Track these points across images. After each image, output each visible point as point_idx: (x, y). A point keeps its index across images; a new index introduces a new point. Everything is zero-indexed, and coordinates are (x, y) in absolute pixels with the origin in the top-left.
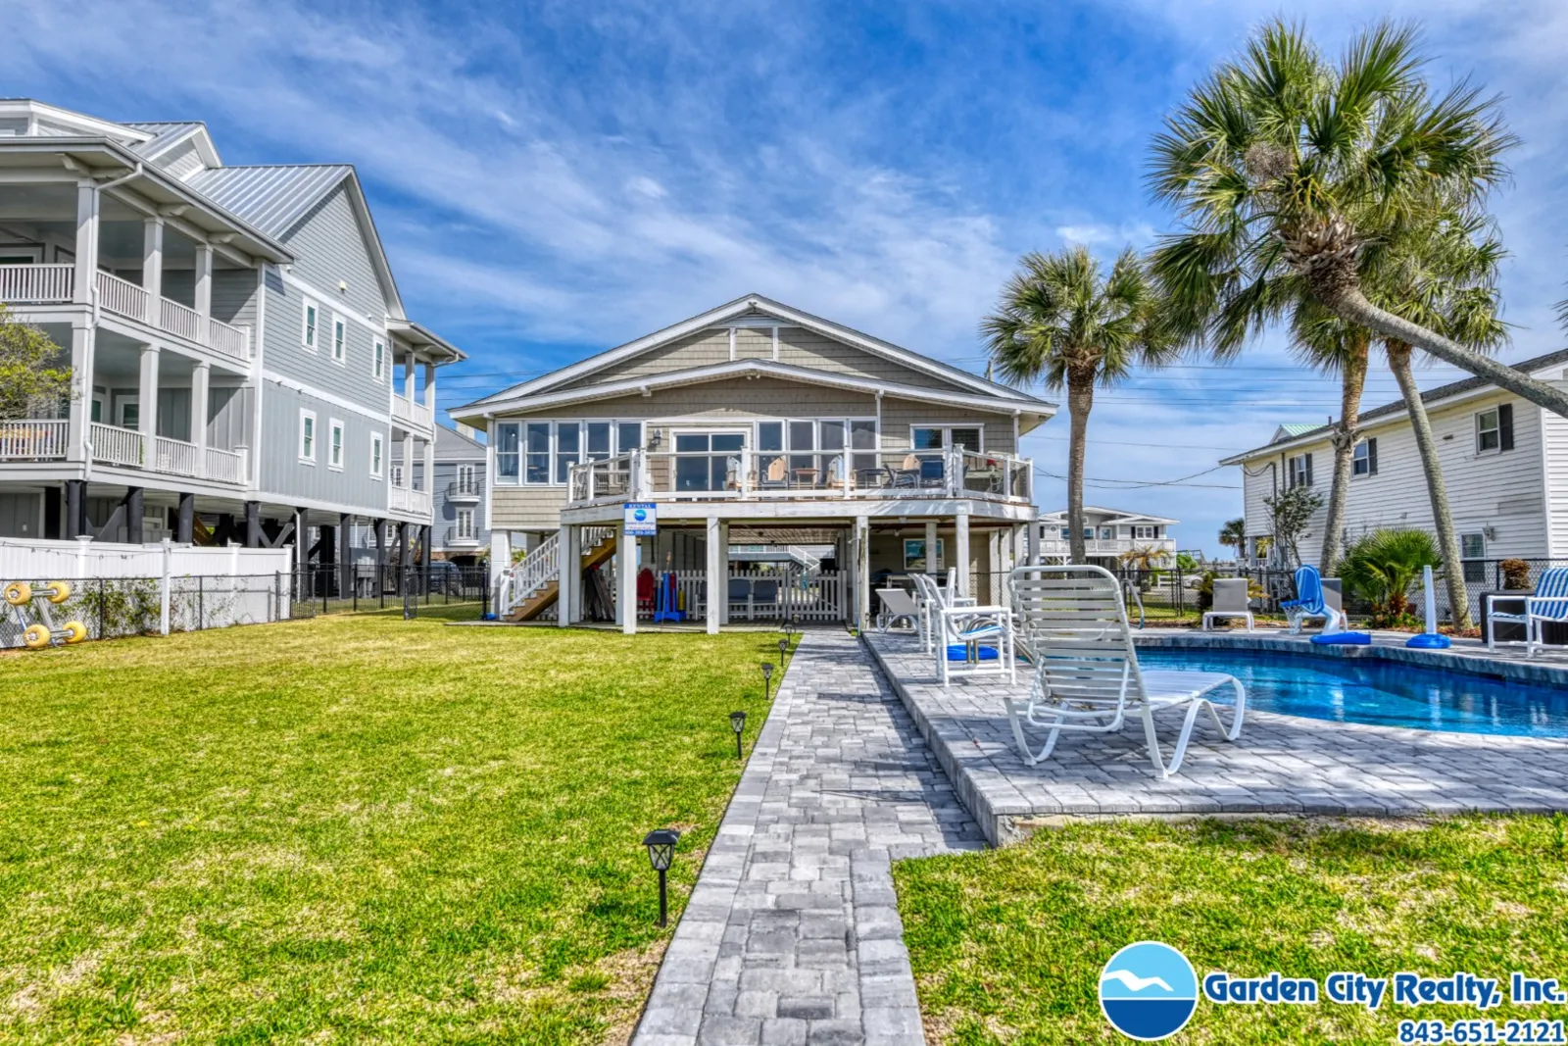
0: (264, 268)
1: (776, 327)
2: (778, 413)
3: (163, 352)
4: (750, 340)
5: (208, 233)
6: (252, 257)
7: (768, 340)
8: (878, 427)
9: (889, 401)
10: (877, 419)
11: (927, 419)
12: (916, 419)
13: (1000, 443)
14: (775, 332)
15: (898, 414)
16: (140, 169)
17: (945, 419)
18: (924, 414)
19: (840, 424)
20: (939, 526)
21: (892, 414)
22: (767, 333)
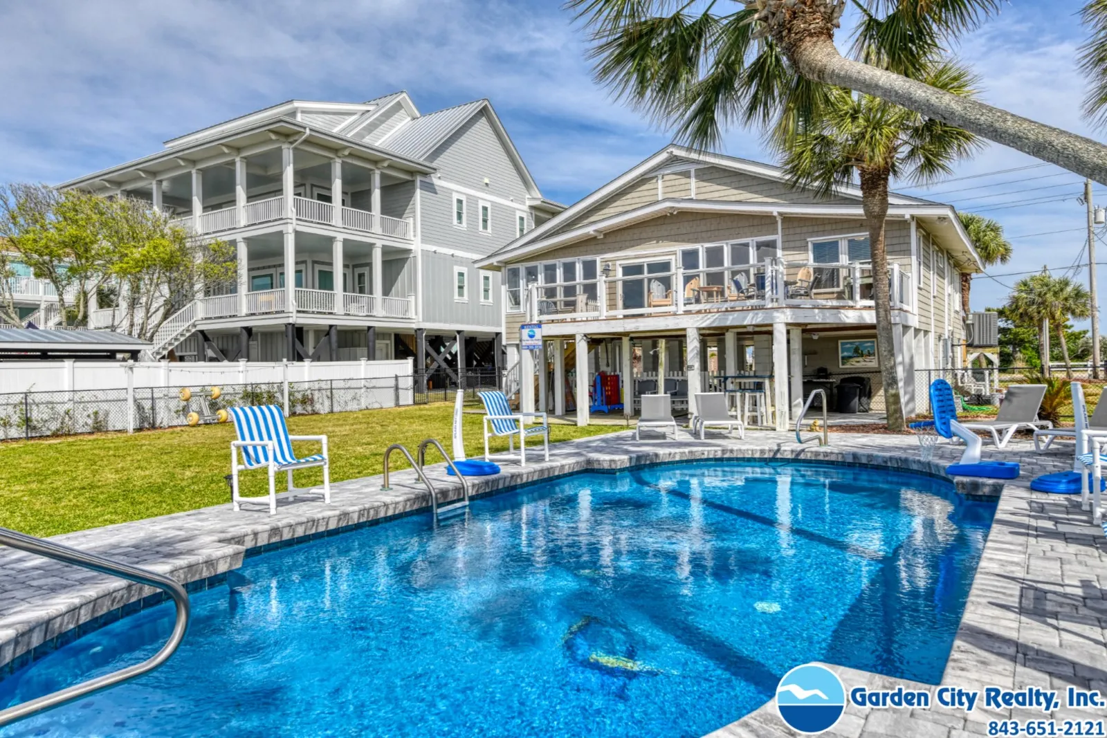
0: (419, 179)
1: (692, 169)
2: (696, 241)
3: (345, 241)
4: (673, 183)
5: (376, 162)
6: (412, 173)
7: (687, 180)
8: (779, 244)
9: (787, 219)
10: (778, 238)
11: (824, 233)
12: (813, 234)
13: (897, 248)
14: (693, 173)
15: (798, 230)
16: (308, 131)
17: (841, 231)
18: (821, 228)
19: (747, 245)
20: (804, 331)
21: (791, 231)
22: (686, 175)
